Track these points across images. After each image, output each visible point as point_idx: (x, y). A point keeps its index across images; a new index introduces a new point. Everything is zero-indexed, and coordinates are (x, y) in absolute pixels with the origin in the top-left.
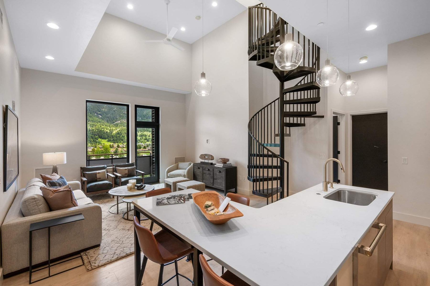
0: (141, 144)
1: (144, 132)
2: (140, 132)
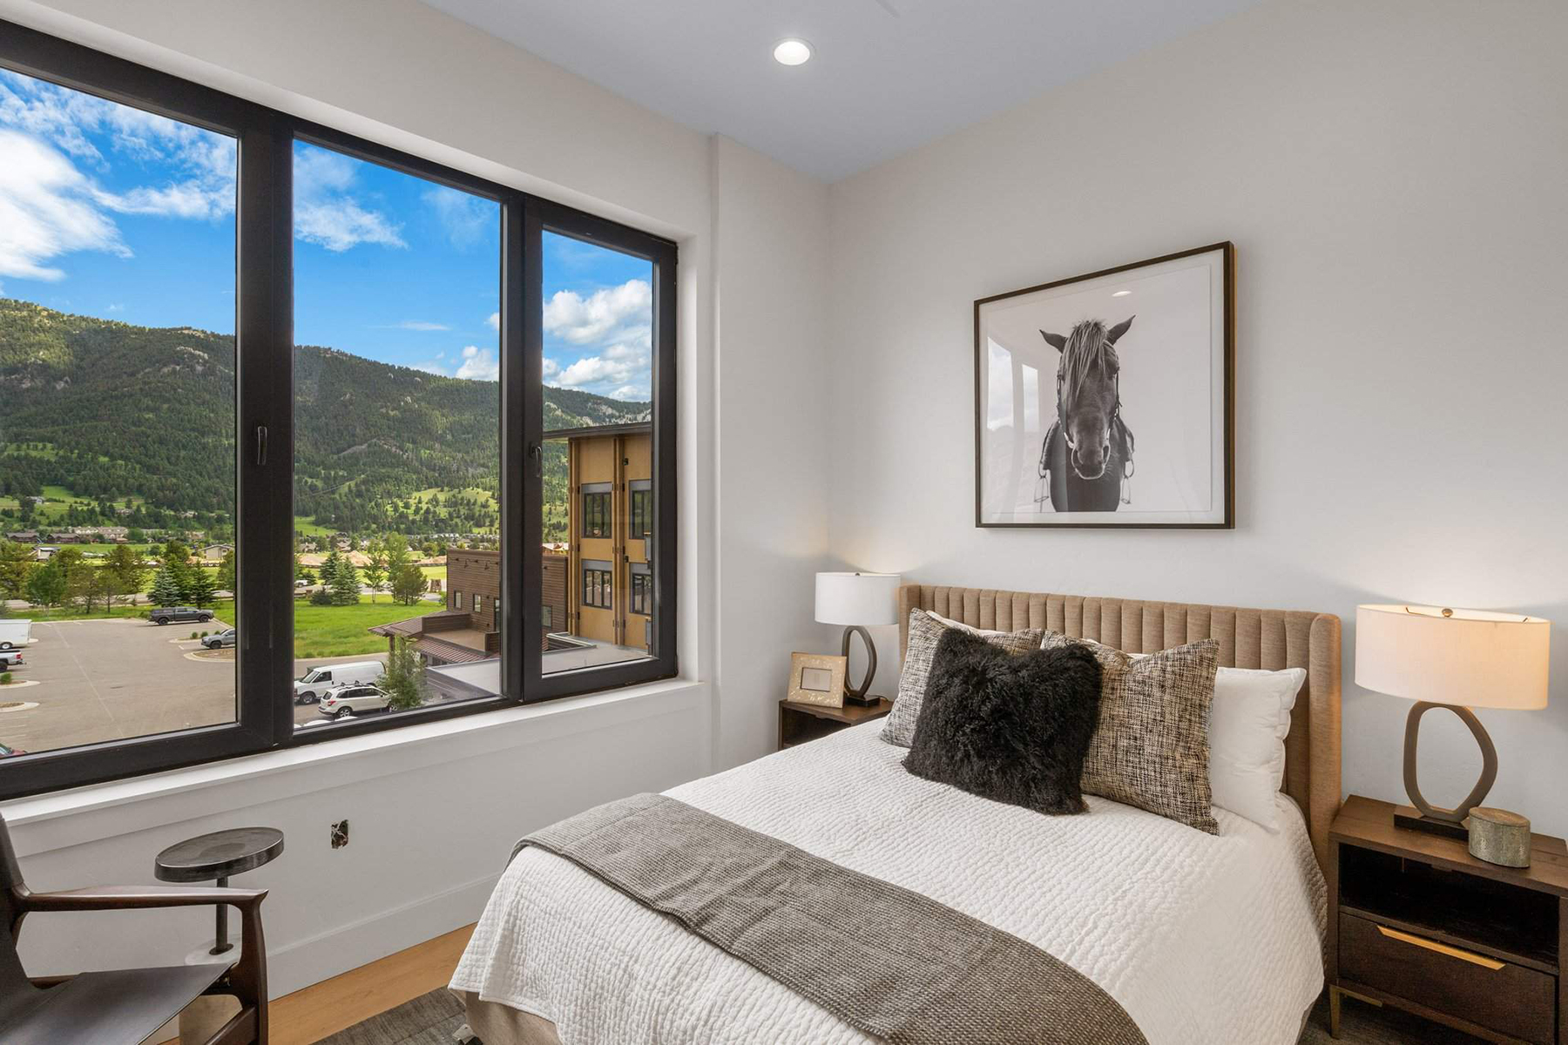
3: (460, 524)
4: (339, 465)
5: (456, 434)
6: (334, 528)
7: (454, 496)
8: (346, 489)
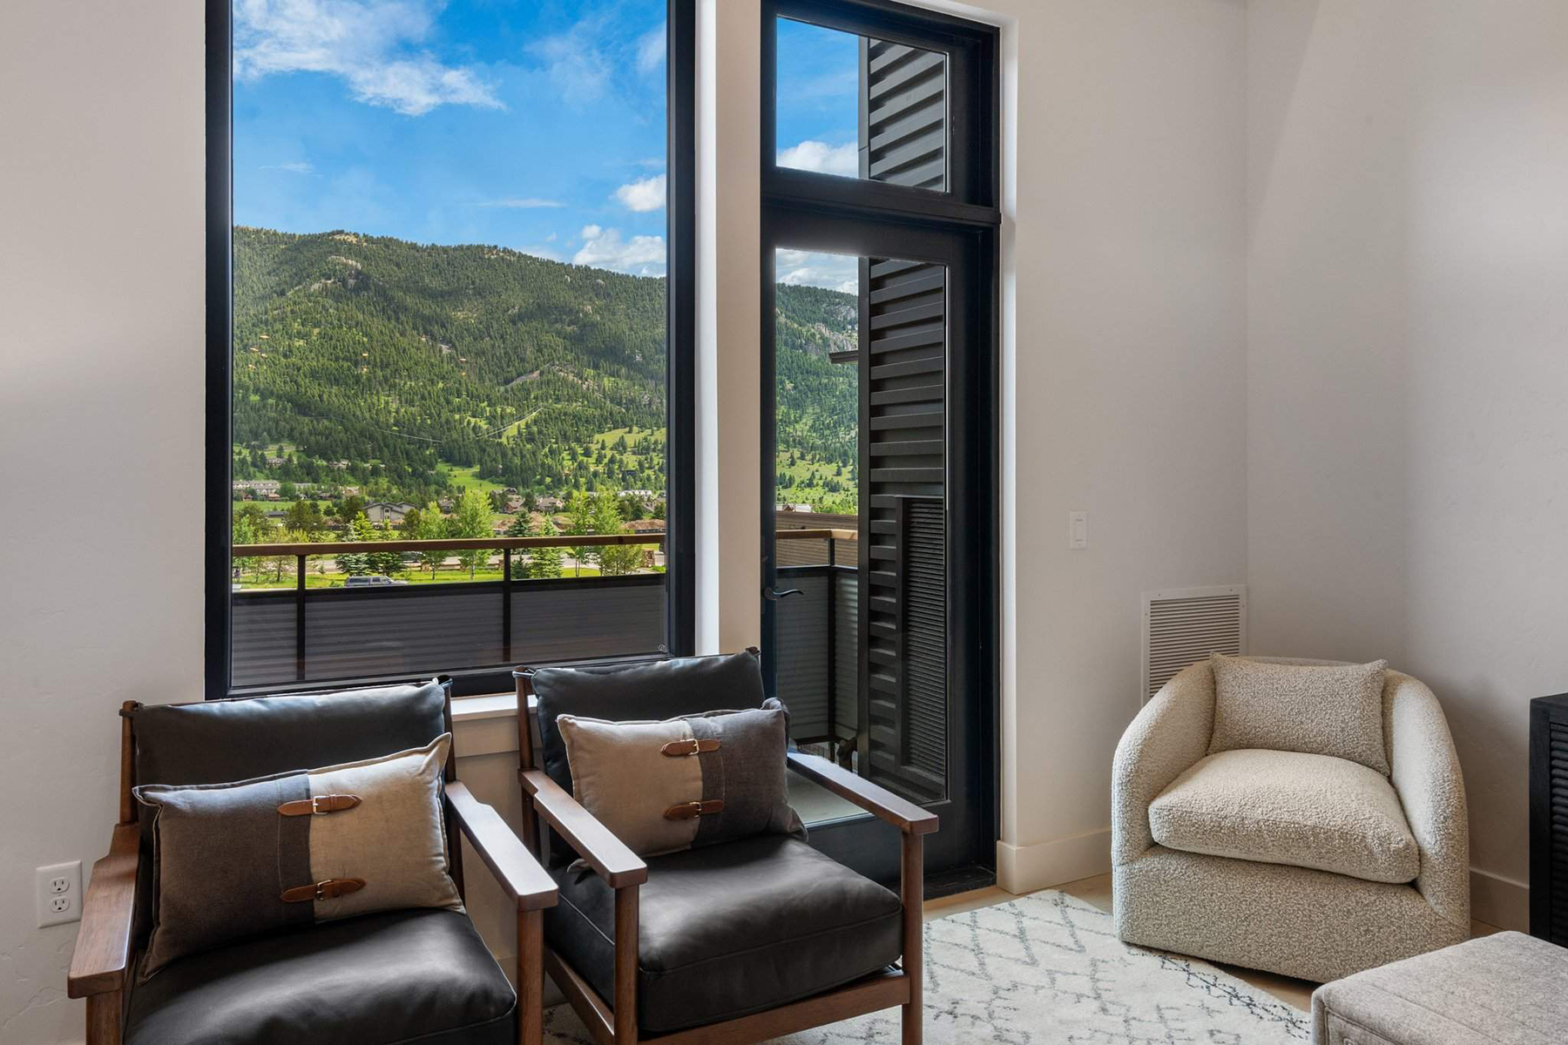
0: (643, 492)
1: (659, 428)
2: (635, 429)
3: (653, 477)
4: (506, 399)
5: (647, 354)
6: (502, 483)
7: (645, 439)
8: (515, 432)
